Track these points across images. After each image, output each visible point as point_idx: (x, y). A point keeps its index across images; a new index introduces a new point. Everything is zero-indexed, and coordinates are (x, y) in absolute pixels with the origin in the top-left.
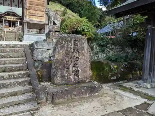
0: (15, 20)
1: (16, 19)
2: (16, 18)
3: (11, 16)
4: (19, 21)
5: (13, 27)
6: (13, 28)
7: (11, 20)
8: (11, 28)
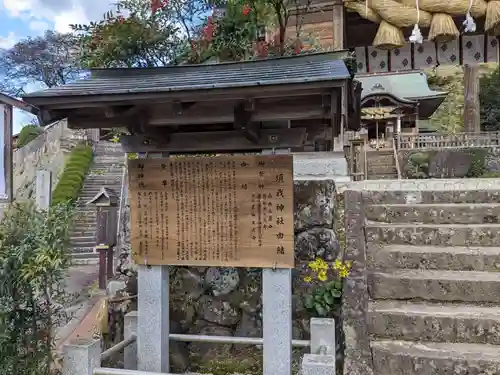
0: (387, 115)
1: (391, 113)
2: (391, 109)
3: (378, 106)
4: (399, 116)
5: (380, 138)
6: (382, 142)
7: (378, 117)
8: (375, 142)
